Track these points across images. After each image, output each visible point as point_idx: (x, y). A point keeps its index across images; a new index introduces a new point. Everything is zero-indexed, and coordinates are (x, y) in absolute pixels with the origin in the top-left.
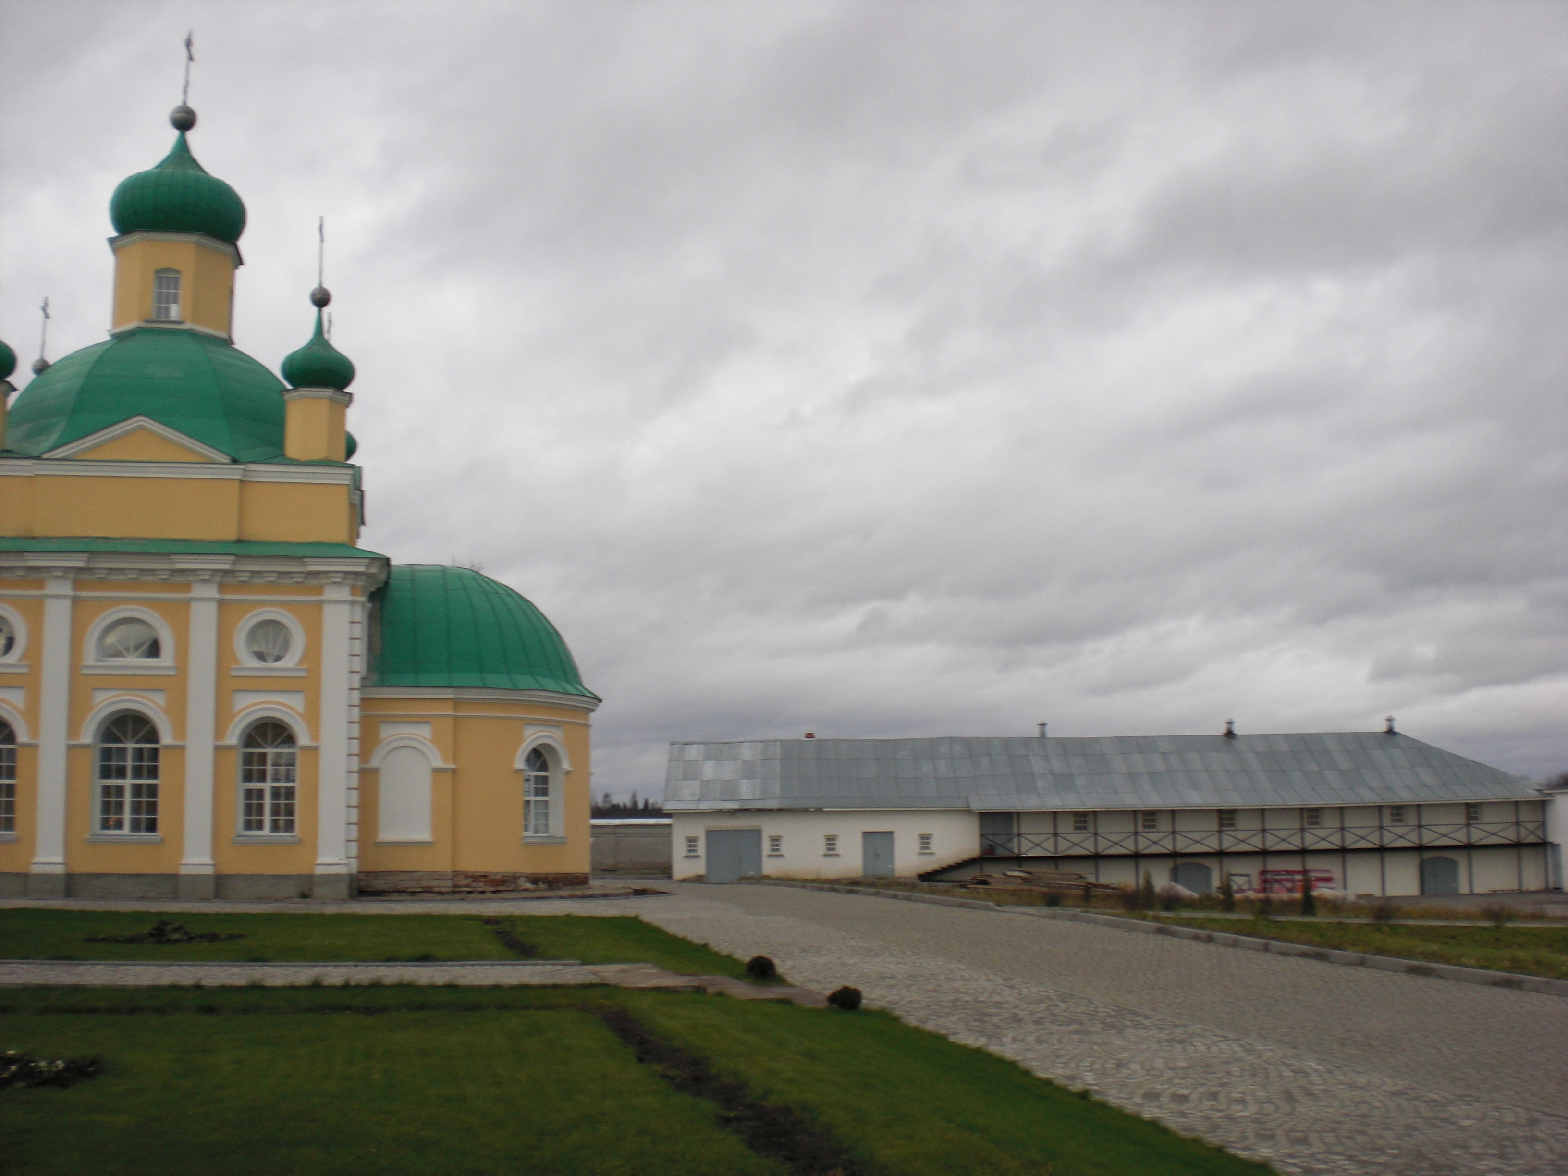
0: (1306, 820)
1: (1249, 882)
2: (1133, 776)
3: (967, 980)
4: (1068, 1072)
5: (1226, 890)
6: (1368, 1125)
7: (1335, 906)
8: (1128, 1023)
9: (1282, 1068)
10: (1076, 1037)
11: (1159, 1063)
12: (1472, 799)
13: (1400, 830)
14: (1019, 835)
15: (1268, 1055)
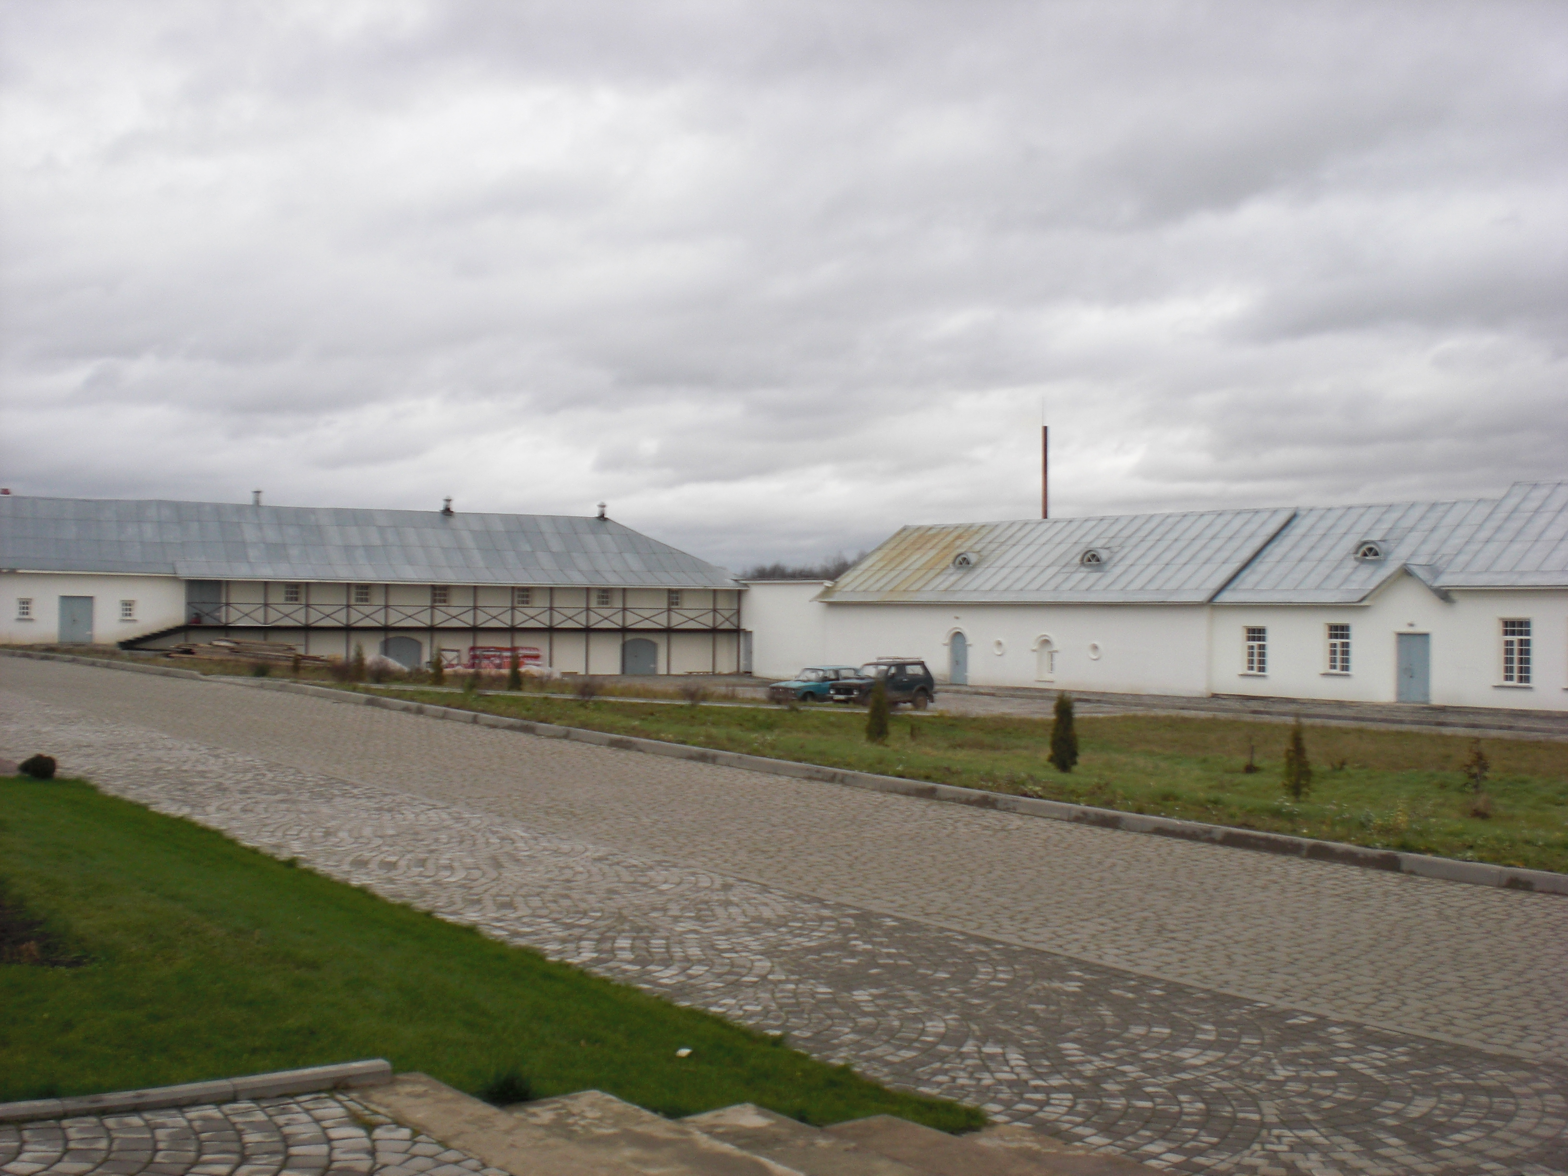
0: (516, 599)
1: (459, 657)
2: (348, 549)
3: (170, 749)
4: (274, 841)
5: (437, 664)
6: (570, 889)
7: (541, 683)
8: (336, 792)
9: (488, 835)
10: (284, 806)
11: (367, 831)
12: (674, 586)
13: (606, 612)
14: (228, 604)
15: (475, 822)
